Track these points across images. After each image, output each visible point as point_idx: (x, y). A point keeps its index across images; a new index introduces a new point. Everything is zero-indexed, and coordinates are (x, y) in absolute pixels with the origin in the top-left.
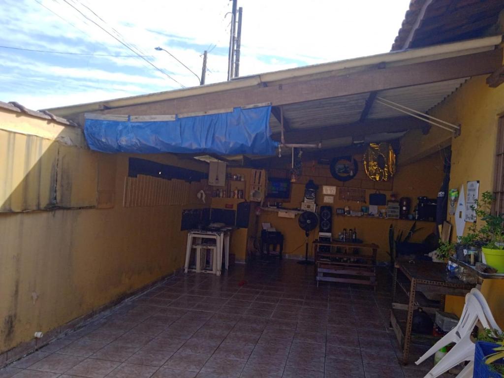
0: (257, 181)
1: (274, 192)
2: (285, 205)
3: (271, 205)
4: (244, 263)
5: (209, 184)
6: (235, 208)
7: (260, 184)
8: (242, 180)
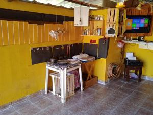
0: (112, 19)
1: (134, 28)
2: (147, 38)
3: (133, 39)
4: (104, 84)
5: (75, 25)
6: (97, 43)
7: (114, 22)
8: (101, 19)
